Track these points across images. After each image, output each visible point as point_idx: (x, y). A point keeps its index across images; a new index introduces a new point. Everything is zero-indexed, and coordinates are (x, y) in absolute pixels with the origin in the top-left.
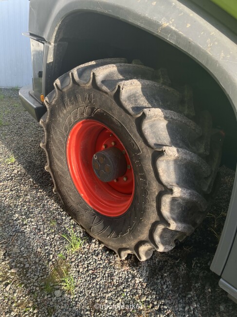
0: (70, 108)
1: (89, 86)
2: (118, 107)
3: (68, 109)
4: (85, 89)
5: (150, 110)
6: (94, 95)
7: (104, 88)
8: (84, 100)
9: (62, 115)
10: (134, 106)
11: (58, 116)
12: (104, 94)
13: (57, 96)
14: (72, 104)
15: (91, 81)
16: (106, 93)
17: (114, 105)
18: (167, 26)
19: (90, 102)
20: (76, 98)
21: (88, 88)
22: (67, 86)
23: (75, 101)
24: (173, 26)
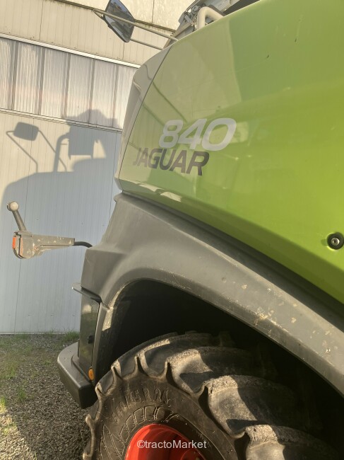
0: (133, 404)
1: (162, 380)
2: (207, 417)
3: (130, 406)
4: (155, 382)
5: (255, 430)
6: (169, 394)
7: (185, 386)
8: (155, 397)
9: (120, 413)
10: (229, 418)
11: (114, 415)
12: (185, 394)
13: (115, 385)
14: (137, 400)
15: (165, 373)
16: (188, 394)
17: (200, 412)
18: (266, 320)
19: (164, 402)
20: (142, 393)
21: (160, 382)
22: (131, 373)
23: (141, 396)
24: (274, 320)
